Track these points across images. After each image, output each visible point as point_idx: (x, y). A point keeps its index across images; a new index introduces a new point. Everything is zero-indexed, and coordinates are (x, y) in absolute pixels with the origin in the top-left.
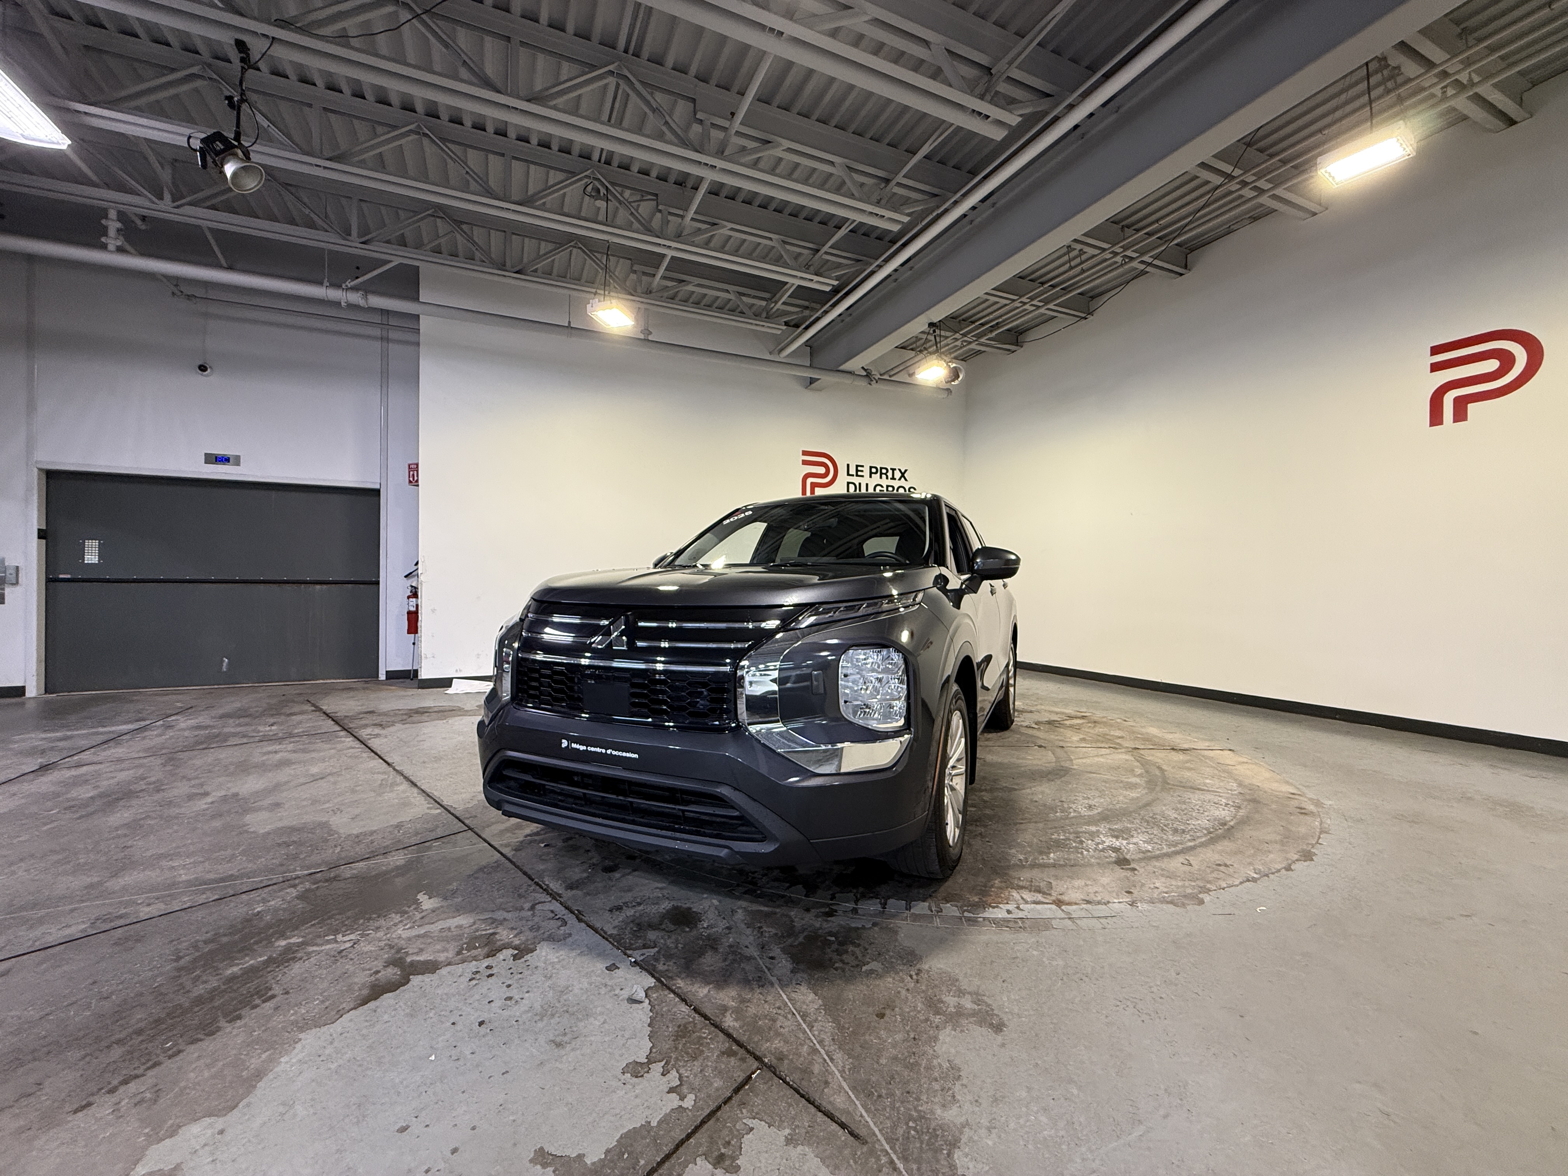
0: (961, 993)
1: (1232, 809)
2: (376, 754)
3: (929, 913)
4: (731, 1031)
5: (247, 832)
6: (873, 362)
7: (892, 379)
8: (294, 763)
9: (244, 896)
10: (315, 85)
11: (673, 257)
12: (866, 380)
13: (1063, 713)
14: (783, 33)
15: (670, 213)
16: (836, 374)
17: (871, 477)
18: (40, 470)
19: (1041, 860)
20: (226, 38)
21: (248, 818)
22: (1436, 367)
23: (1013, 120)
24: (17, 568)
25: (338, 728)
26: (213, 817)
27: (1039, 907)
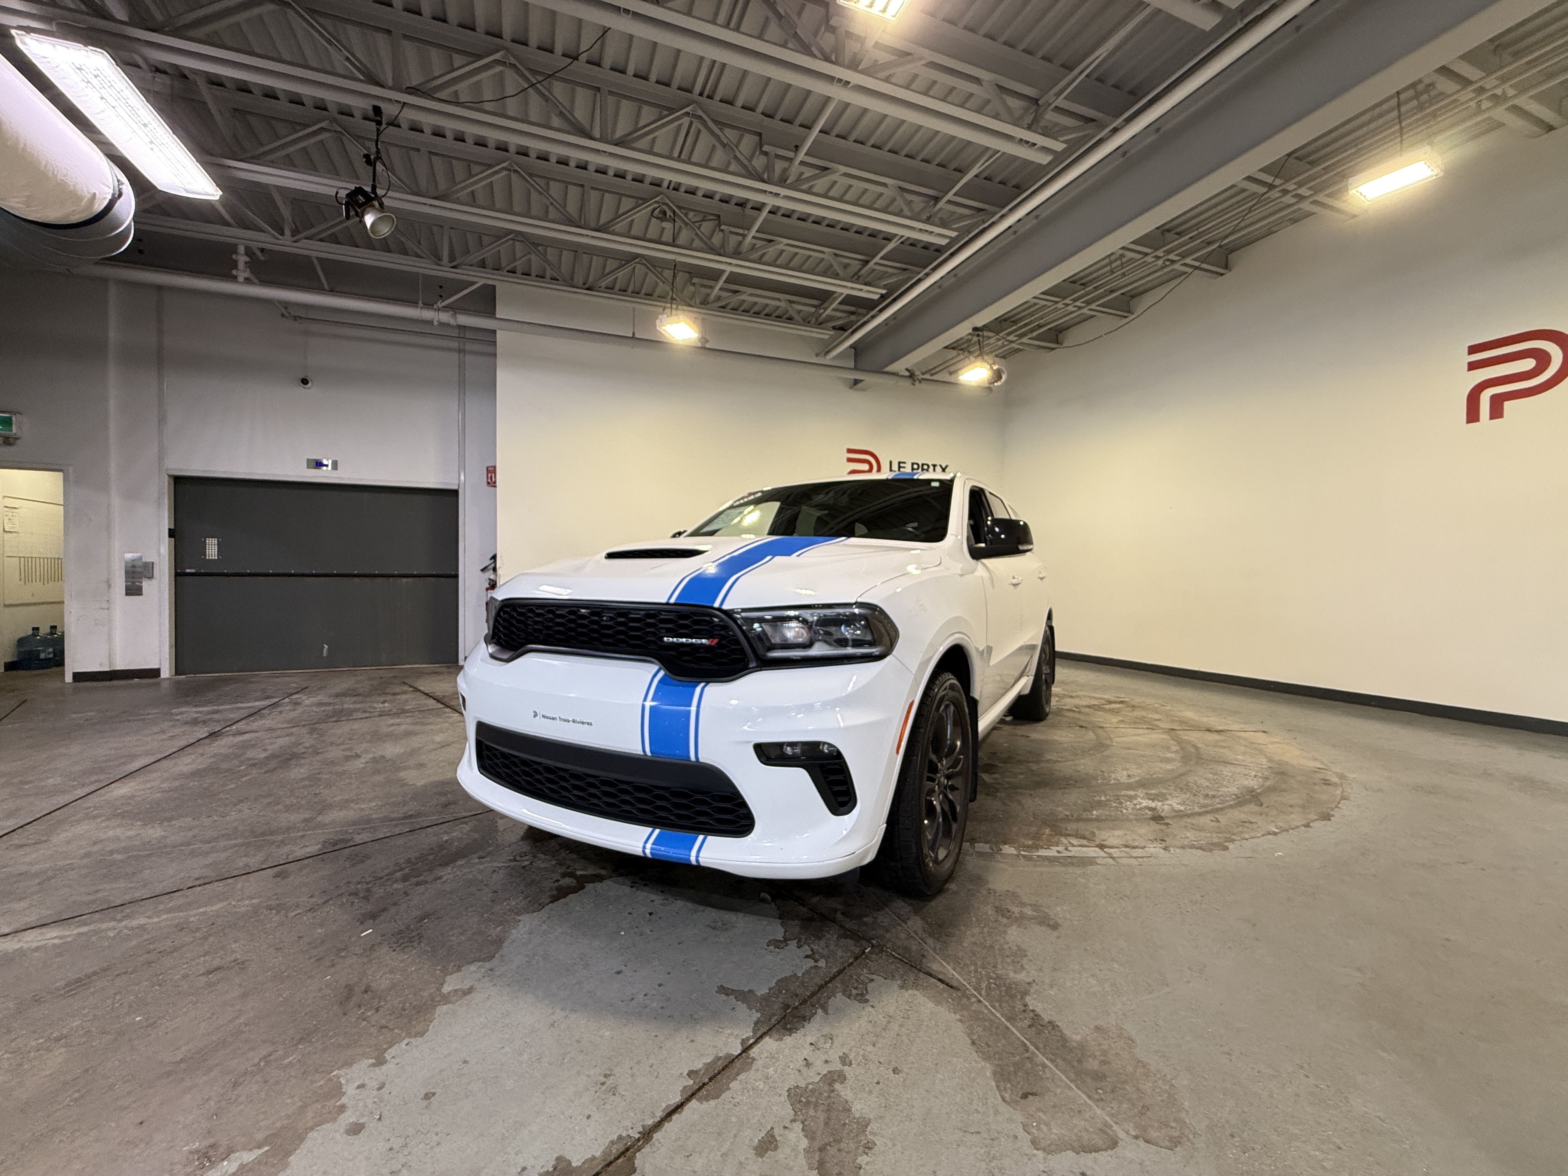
0: (1023, 905)
1: (1260, 780)
3: (990, 851)
5: (406, 784)
6: (917, 364)
7: (935, 378)
8: (418, 734)
9: (429, 829)
10: (422, 132)
11: (731, 273)
12: (910, 381)
13: (1103, 699)
14: (849, 83)
15: (731, 233)
16: (881, 375)
18: (170, 476)
19: (1085, 815)
20: (366, 105)
21: (402, 774)
22: (1472, 366)
23: (1059, 146)
24: (152, 563)
25: (442, 706)
26: (374, 773)
27: (1084, 849)
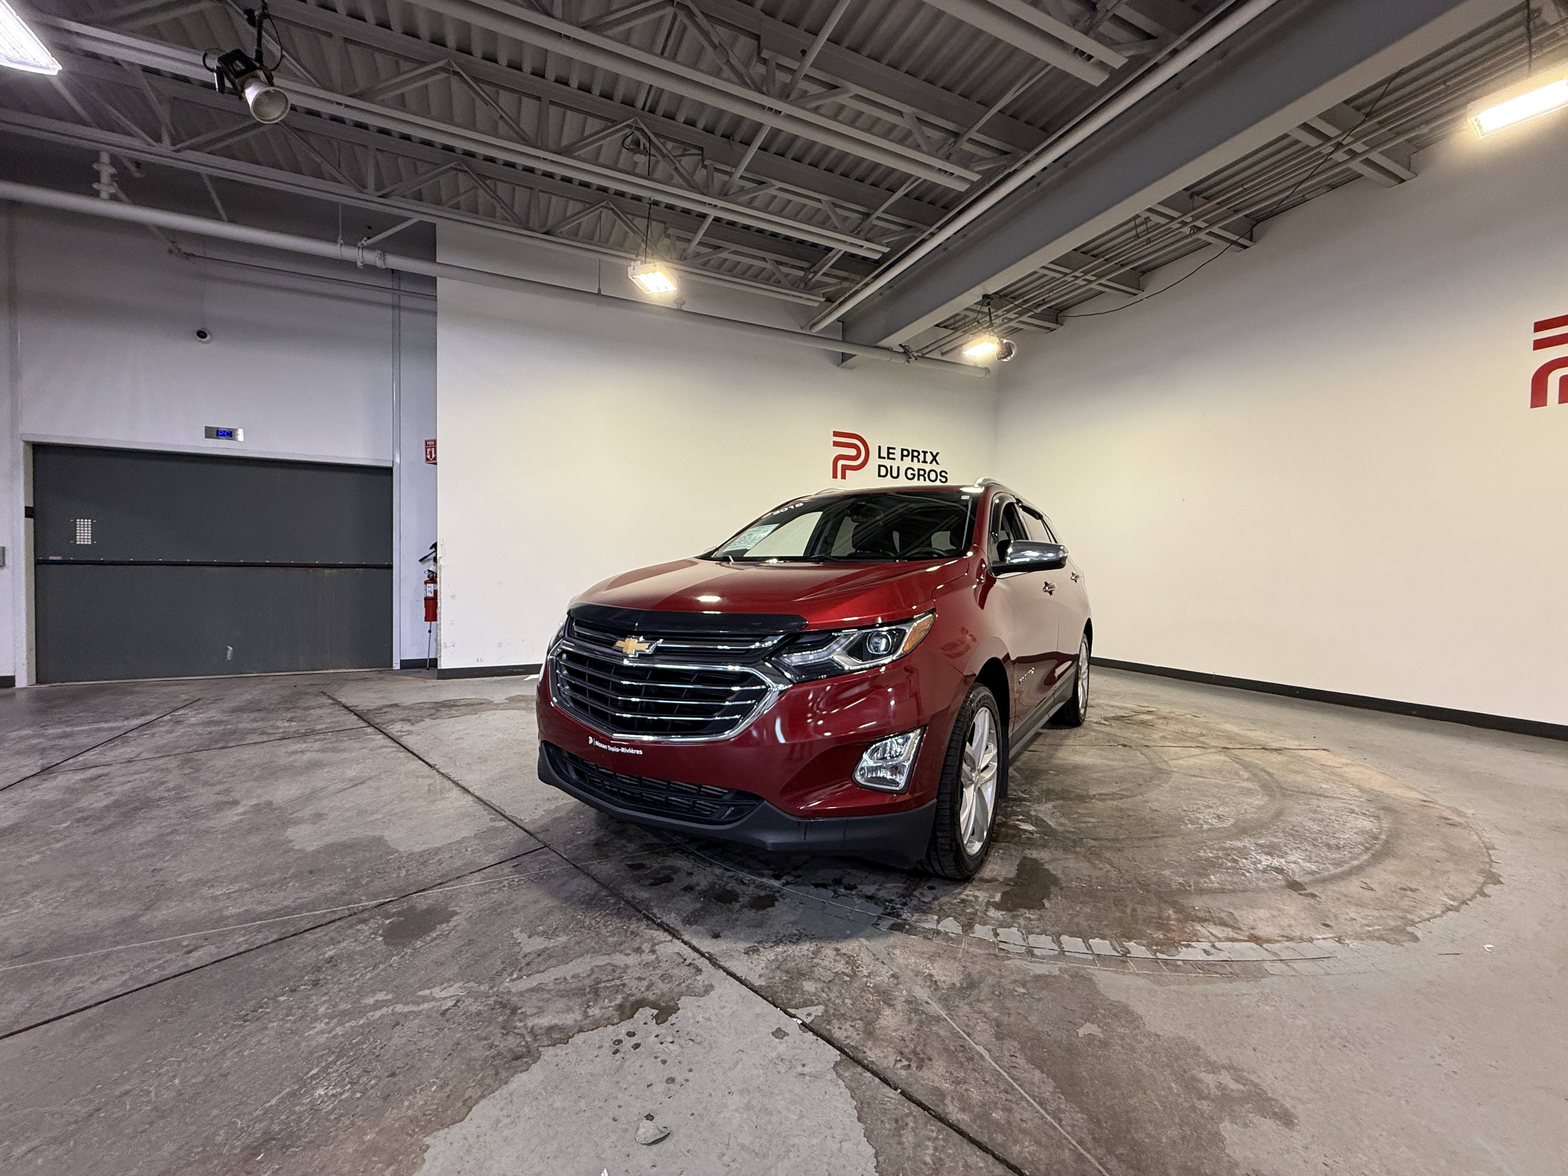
0: (1213, 1067)
1: (1371, 819)
2: (414, 754)
3: (1115, 953)
4: (962, 1126)
5: (291, 849)
6: (912, 339)
7: (931, 356)
8: (326, 765)
9: (307, 935)
10: (335, 11)
11: (715, 218)
12: (904, 358)
13: (1128, 708)
15: (716, 170)
16: (872, 350)
17: (902, 460)
18: (26, 442)
19: (1204, 883)
21: (290, 833)
22: (1539, 345)
23: (1118, 61)
24: (4, 548)
25: (364, 724)
26: (250, 831)
27: (1236, 945)
